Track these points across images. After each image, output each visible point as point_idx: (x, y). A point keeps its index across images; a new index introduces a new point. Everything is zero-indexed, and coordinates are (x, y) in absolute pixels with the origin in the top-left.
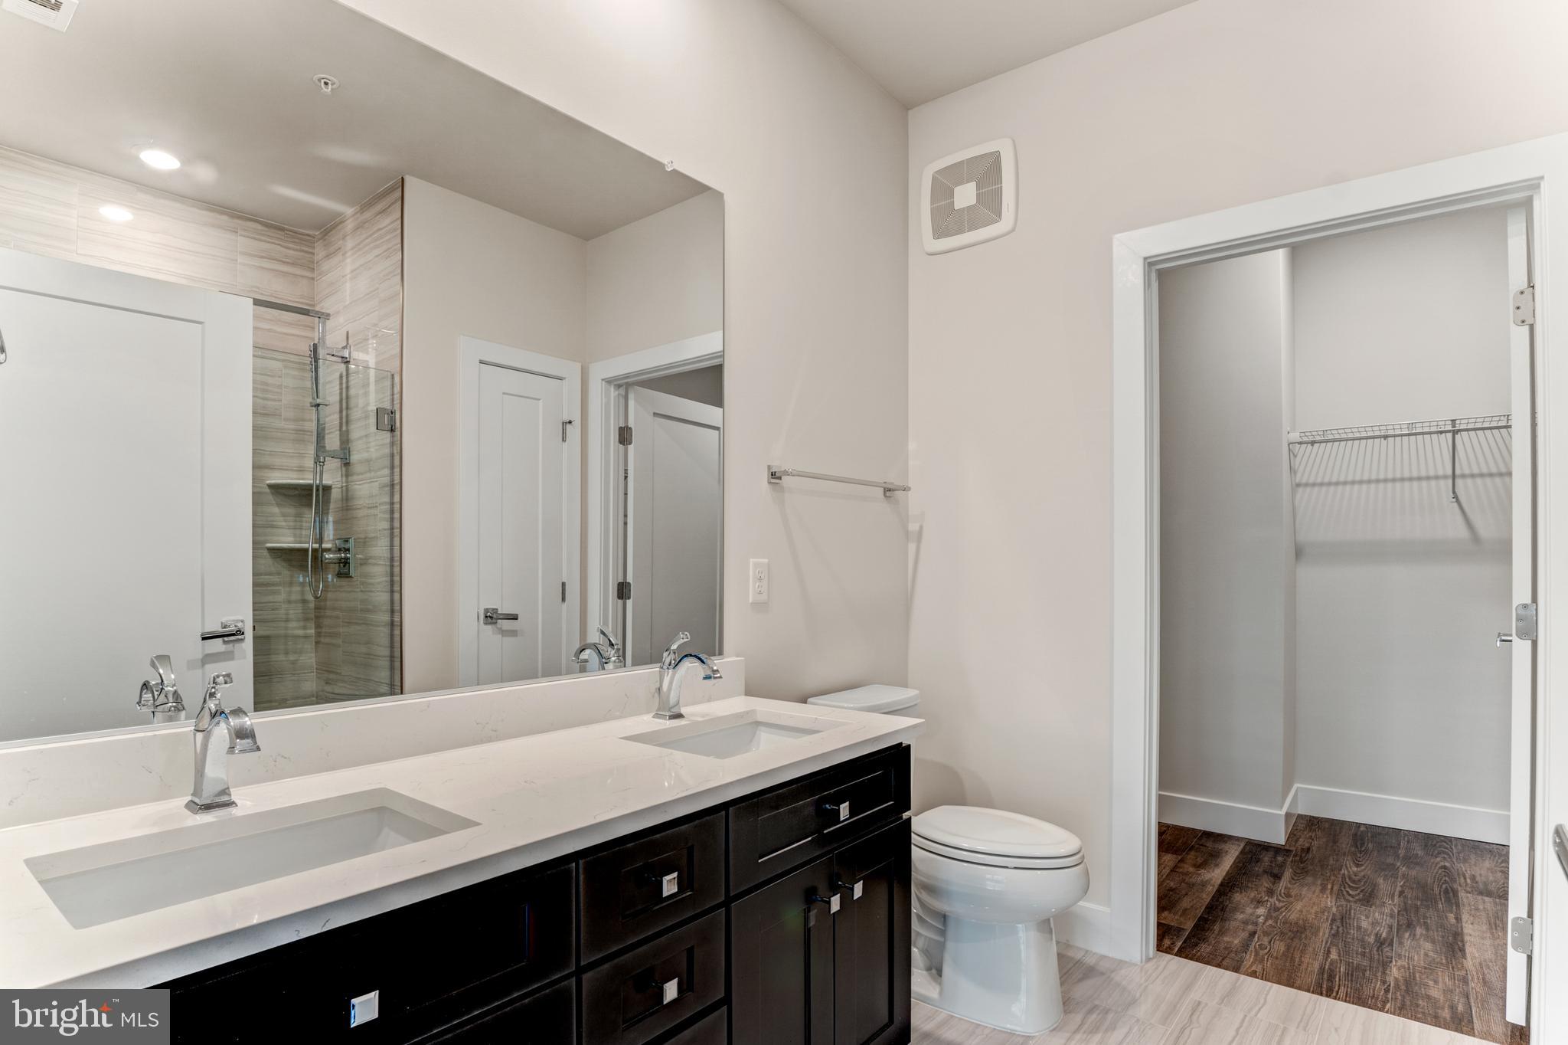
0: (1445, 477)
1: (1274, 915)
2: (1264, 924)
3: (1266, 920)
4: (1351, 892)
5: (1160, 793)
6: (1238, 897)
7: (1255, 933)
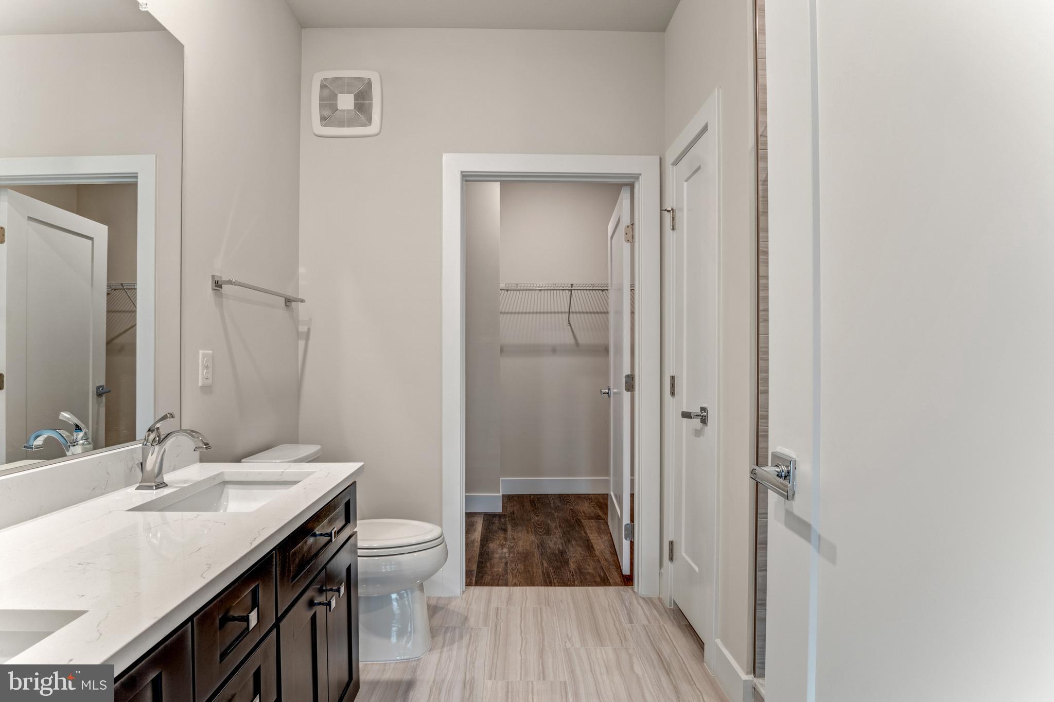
0: (565, 313)
1: (512, 551)
2: (509, 556)
3: (509, 554)
4: (540, 530)
5: (467, 494)
6: (492, 546)
7: (507, 563)
